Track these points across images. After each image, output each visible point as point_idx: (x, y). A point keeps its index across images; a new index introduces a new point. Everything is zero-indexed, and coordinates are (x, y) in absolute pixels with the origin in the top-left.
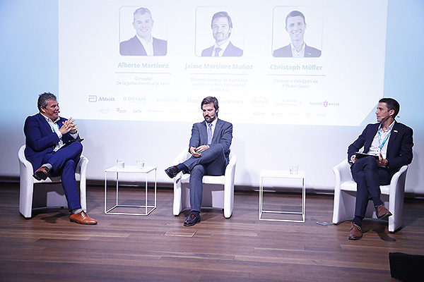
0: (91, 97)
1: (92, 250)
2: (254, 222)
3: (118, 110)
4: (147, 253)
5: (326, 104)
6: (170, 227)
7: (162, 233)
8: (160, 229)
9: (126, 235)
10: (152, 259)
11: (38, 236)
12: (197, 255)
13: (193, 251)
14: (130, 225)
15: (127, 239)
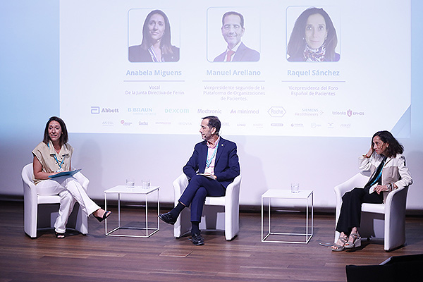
0: (93, 108)
1: (90, 267)
2: (255, 244)
3: (122, 122)
4: (138, 270)
5: (350, 113)
6: (167, 248)
7: (157, 254)
8: (156, 251)
9: (122, 255)
10: (141, 274)
11: (42, 254)
12: (183, 272)
13: (181, 269)
14: (128, 246)
15: (122, 258)
